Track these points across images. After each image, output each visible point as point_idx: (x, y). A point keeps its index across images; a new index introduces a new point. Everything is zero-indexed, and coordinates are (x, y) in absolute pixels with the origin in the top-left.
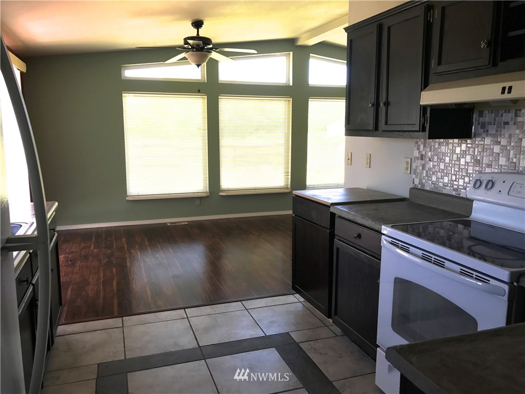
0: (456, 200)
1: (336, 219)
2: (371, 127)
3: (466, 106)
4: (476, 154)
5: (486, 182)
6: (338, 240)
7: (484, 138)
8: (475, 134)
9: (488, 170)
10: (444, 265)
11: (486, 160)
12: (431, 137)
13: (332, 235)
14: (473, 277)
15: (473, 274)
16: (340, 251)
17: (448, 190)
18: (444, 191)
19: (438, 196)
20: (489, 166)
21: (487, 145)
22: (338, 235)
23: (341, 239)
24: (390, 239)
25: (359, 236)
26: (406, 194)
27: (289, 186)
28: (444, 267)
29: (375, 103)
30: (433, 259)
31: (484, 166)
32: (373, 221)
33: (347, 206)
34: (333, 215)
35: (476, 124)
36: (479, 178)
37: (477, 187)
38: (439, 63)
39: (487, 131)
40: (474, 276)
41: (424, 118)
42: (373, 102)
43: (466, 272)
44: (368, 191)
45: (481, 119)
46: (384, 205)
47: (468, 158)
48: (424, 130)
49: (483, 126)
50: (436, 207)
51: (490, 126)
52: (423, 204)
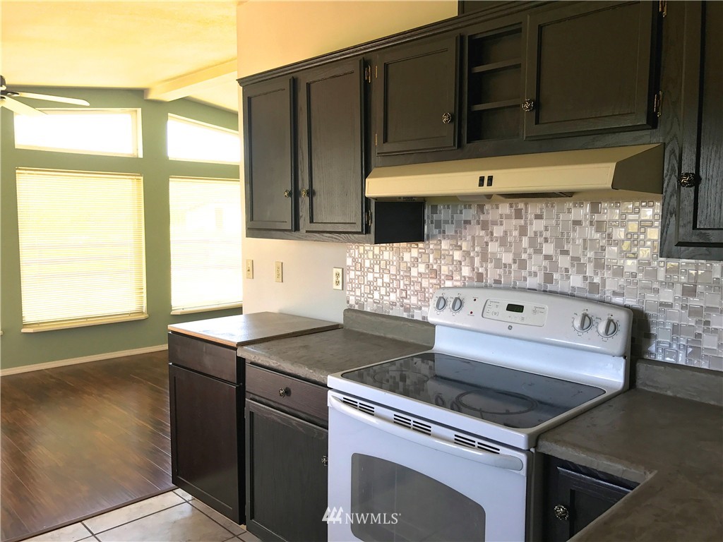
0: (409, 324)
1: (247, 367)
2: (288, 226)
3: (416, 199)
4: (431, 261)
5: (452, 300)
6: (251, 399)
7: (440, 240)
8: (428, 236)
9: (449, 284)
10: (430, 431)
11: (445, 270)
12: (379, 240)
13: (241, 392)
14: (474, 446)
15: (474, 442)
16: (255, 416)
17: (398, 312)
18: (392, 313)
19: (384, 320)
20: (450, 277)
21: (444, 250)
22: (251, 391)
23: (257, 398)
24: (341, 396)
25: (288, 392)
26: (339, 319)
27: (144, 310)
28: (430, 435)
29: (293, 191)
30: (412, 422)
31: (443, 277)
32: (310, 368)
33: (263, 345)
34: (241, 362)
35: (428, 223)
36: (441, 296)
37: (440, 307)
38: (385, 140)
39: (444, 232)
40: (476, 444)
41: (368, 215)
42: (290, 189)
43: (464, 439)
44: (283, 316)
45: (434, 215)
46: (313, 337)
47: (422, 268)
48: (367, 231)
49: (438, 225)
50: (382, 335)
51: (446, 226)
52: (365, 331)
